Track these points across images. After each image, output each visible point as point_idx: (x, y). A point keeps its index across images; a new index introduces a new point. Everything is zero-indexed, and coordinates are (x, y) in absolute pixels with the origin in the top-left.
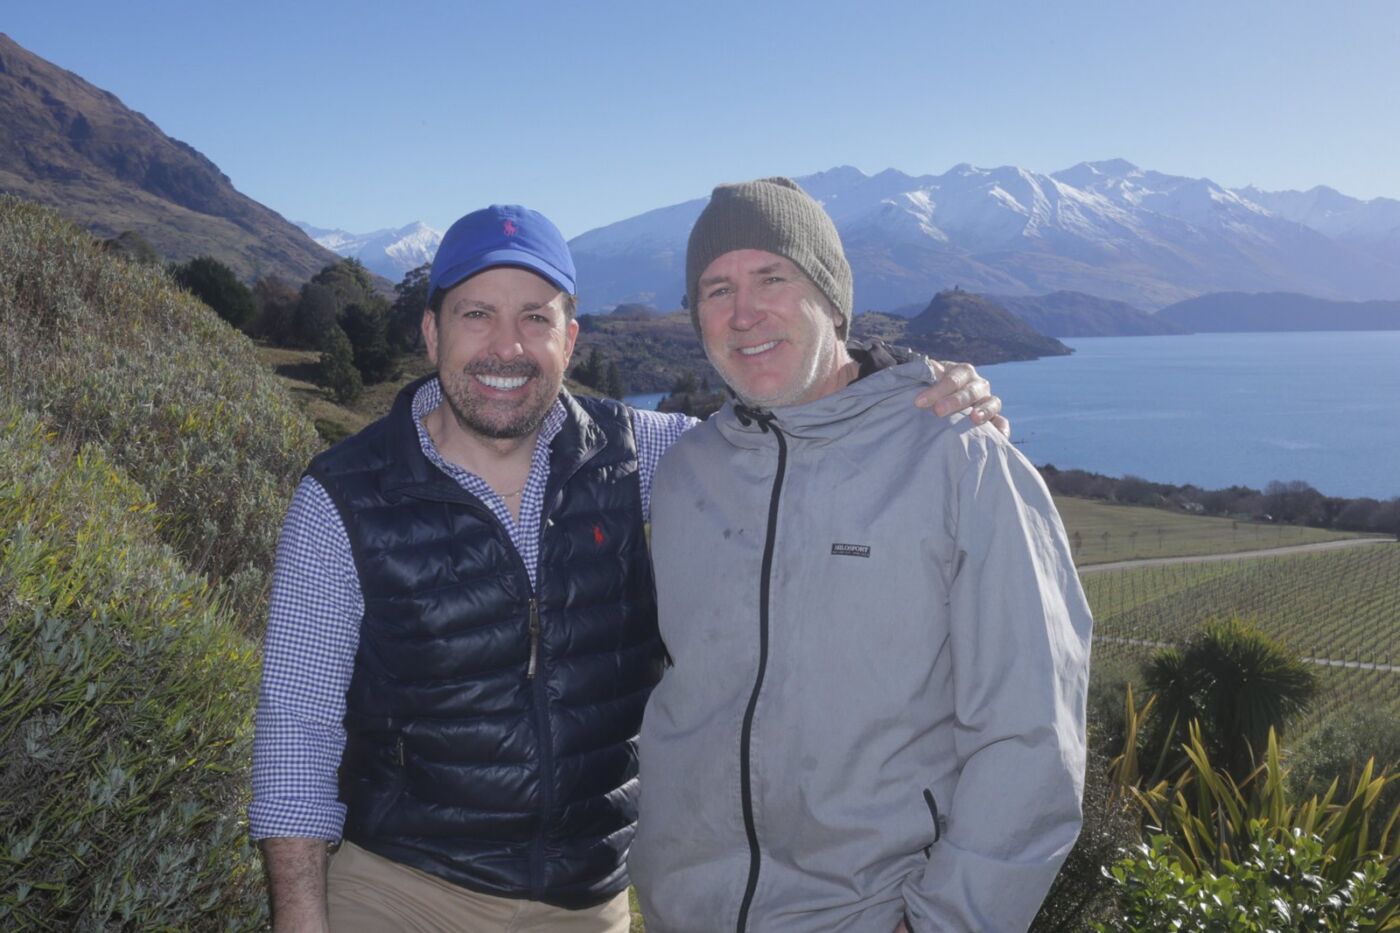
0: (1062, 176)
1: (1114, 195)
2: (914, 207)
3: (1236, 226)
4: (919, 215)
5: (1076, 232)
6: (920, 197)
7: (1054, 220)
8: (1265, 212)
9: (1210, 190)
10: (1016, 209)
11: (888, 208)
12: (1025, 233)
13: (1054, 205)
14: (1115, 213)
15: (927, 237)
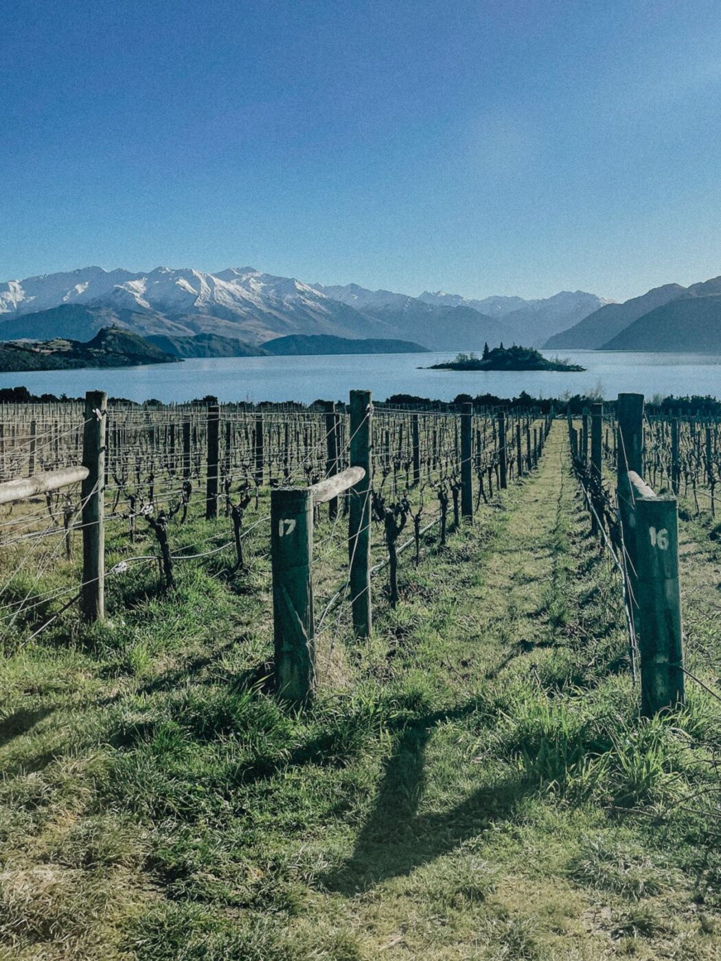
0: (216, 276)
1: (246, 285)
2: (133, 289)
3: (309, 303)
4: (135, 294)
5: (224, 304)
6: (138, 285)
7: (212, 298)
8: (324, 296)
9: (296, 284)
10: (190, 291)
11: (118, 290)
12: (195, 304)
13: (212, 290)
14: (245, 294)
15: (139, 306)
